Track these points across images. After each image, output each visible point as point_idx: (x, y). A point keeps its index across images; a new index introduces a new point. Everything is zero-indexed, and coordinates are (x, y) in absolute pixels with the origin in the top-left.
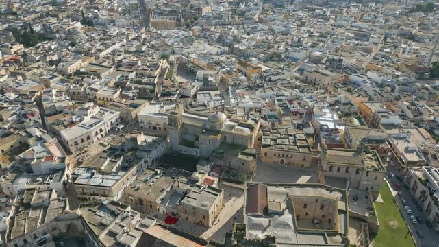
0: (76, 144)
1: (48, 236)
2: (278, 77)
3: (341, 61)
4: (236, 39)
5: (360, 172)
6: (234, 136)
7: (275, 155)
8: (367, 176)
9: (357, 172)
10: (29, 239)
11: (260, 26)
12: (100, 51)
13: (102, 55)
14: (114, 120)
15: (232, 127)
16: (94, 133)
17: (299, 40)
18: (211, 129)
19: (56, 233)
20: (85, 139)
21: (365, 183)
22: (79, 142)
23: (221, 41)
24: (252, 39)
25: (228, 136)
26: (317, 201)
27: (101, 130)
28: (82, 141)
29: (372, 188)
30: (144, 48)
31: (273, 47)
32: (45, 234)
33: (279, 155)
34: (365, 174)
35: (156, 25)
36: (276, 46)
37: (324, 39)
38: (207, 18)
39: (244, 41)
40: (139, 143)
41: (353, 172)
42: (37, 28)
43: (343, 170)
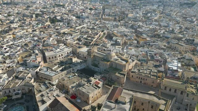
0: (50, 58)
1: (20, 92)
2: (153, 44)
3: (194, 40)
4: (139, 27)
5: (184, 93)
6: (116, 64)
7: (137, 77)
8: (187, 96)
9: (182, 93)
10: (11, 91)
11: (154, 23)
14: (69, 52)
15: (117, 60)
16: (58, 55)
17: (173, 30)
18: (106, 59)
19: (24, 91)
20: (54, 57)
21: (186, 100)
22: (51, 58)
23: (132, 27)
24: (148, 27)
25: (113, 64)
26: (149, 102)
27: (62, 55)
28: (53, 58)
29: (191, 105)
30: (95, 27)
31: (157, 31)
32: (19, 90)
33: (139, 78)
34: (186, 95)
35: (105, 19)
36: (159, 31)
37: (187, 30)
38: (130, 19)
39: (143, 28)
40: (73, 61)
41: (179, 93)
43: (173, 91)
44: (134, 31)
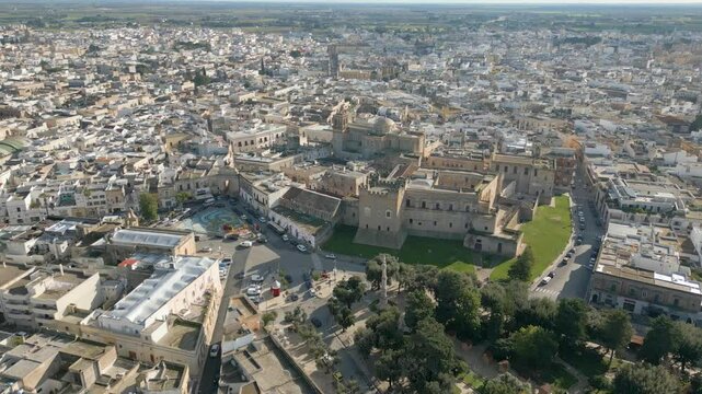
0: (240, 144)
1: (207, 189)
2: (476, 117)
3: (570, 111)
4: (440, 89)
5: (529, 172)
6: (399, 139)
8: (536, 175)
9: (526, 173)
10: (192, 185)
11: (480, 82)
12: (276, 89)
13: (277, 93)
14: (280, 134)
15: (399, 133)
16: (258, 139)
17: (526, 93)
18: (377, 132)
20: (249, 142)
21: (535, 185)
22: (243, 143)
23: (422, 91)
24: (463, 91)
26: (467, 180)
27: (266, 139)
28: (246, 144)
29: (544, 192)
30: (325, 92)
31: (487, 97)
32: (205, 186)
34: (533, 173)
35: (345, 75)
36: (490, 97)
37: (560, 95)
38: (414, 74)
39: (450, 92)
40: (301, 144)
41: (521, 171)
42: (210, 74)
44: (427, 99)
